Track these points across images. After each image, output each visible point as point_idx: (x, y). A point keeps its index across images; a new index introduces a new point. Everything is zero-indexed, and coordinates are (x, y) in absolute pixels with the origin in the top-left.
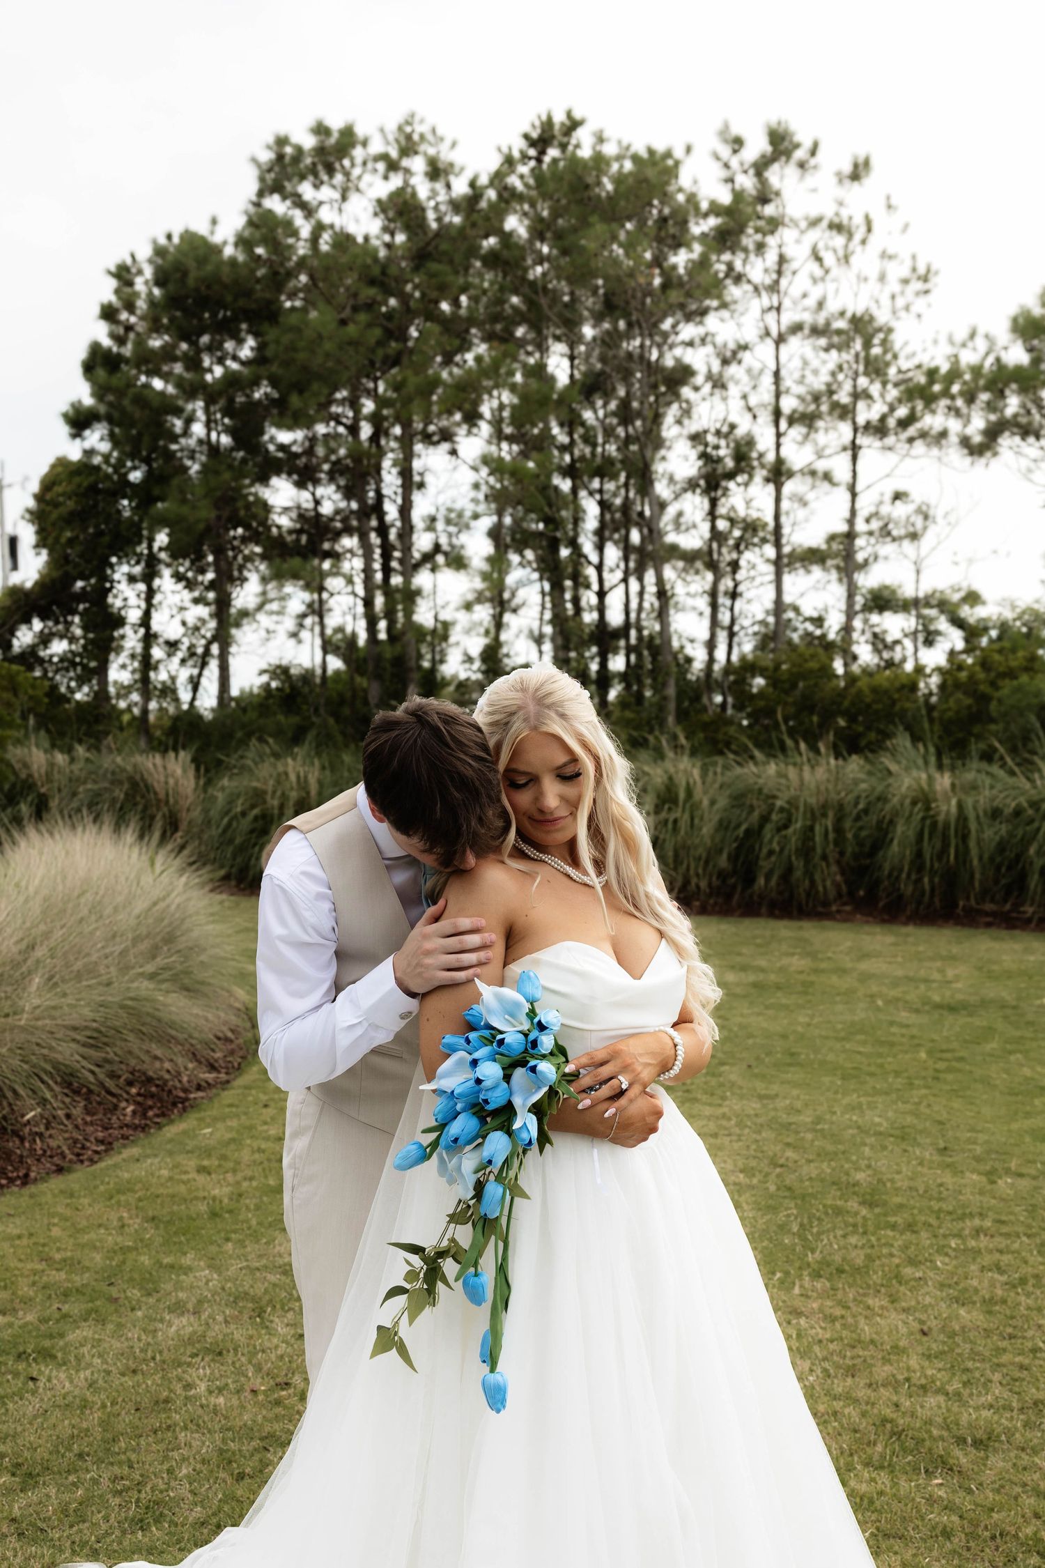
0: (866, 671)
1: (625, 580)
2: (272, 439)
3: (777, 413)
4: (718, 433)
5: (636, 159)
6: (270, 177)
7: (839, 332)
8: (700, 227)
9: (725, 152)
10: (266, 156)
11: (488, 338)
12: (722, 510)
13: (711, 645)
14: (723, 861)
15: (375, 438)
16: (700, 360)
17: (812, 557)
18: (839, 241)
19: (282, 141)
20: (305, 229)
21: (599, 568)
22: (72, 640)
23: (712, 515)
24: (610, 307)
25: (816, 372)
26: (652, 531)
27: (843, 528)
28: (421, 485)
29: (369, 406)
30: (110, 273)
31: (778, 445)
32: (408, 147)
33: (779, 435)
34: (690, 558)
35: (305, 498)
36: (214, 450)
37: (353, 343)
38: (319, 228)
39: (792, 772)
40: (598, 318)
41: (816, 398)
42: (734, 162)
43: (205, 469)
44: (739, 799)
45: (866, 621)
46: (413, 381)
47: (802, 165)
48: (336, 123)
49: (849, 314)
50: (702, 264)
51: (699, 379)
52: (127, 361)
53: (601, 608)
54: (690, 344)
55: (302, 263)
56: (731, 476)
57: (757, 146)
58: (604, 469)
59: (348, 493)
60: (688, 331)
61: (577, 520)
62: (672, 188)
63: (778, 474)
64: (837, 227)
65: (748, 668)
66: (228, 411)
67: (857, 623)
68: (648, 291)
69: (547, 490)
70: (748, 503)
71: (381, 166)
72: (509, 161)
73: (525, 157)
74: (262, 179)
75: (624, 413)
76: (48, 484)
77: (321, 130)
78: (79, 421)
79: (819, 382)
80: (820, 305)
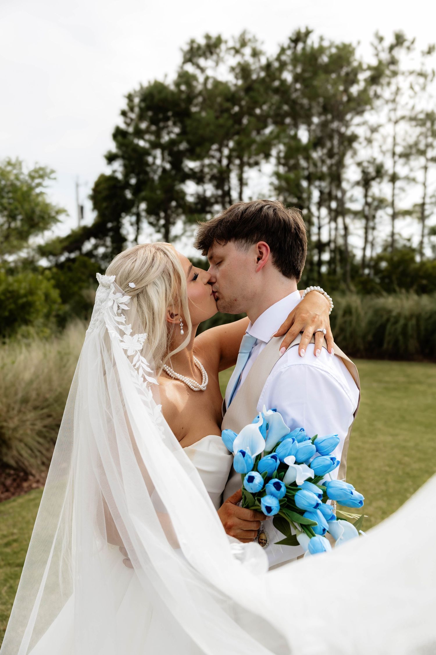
0: (429, 261)
1: (329, 223)
2: (187, 166)
3: (394, 154)
4: (369, 162)
5: (337, 47)
6: (188, 56)
7: (421, 120)
8: (363, 76)
9: (376, 42)
10: (186, 48)
11: (275, 123)
12: (370, 193)
13: (364, 249)
14: (370, 338)
15: (228, 166)
16: (361, 132)
17: (407, 213)
18: (421, 80)
19: (193, 42)
20: (201, 78)
21: (319, 218)
22: (107, 247)
23: (366, 196)
24: (325, 110)
25: (410, 136)
26: (341, 202)
27: (419, 201)
28: (246, 184)
29: (226, 152)
30: (125, 96)
31: (394, 166)
32: (244, 44)
33: (395, 162)
34: (356, 214)
35: (200, 189)
36: (164, 170)
37: (221, 126)
38: (207, 79)
39: (398, 301)
40: (319, 115)
41: (411, 147)
42: (380, 48)
43: (161, 178)
44: (377, 312)
45: (429, 239)
46: (245, 141)
47: (408, 48)
48: (214, 34)
49: (425, 113)
50: (365, 91)
51: (361, 139)
52: (130, 134)
53: (319, 234)
54: (358, 125)
55: (200, 93)
56: (373, 179)
57: (390, 40)
58: (321, 178)
59: (217, 187)
60: (357, 120)
61: (309, 198)
62: (352, 59)
63: (394, 178)
64: (421, 74)
65: (380, 258)
66: (170, 154)
67: (426, 240)
68: (341, 103)
69: (298, 186)
70: (380, 190)
71: (233, 52)
72: (283, 50)
73: (289, 48)
74: (185, 57)
75: (331, 154)
76: (98, 184)
77: (208, 37)
78: (111, 158)
79: (411, 141)
80: (413, 108)
